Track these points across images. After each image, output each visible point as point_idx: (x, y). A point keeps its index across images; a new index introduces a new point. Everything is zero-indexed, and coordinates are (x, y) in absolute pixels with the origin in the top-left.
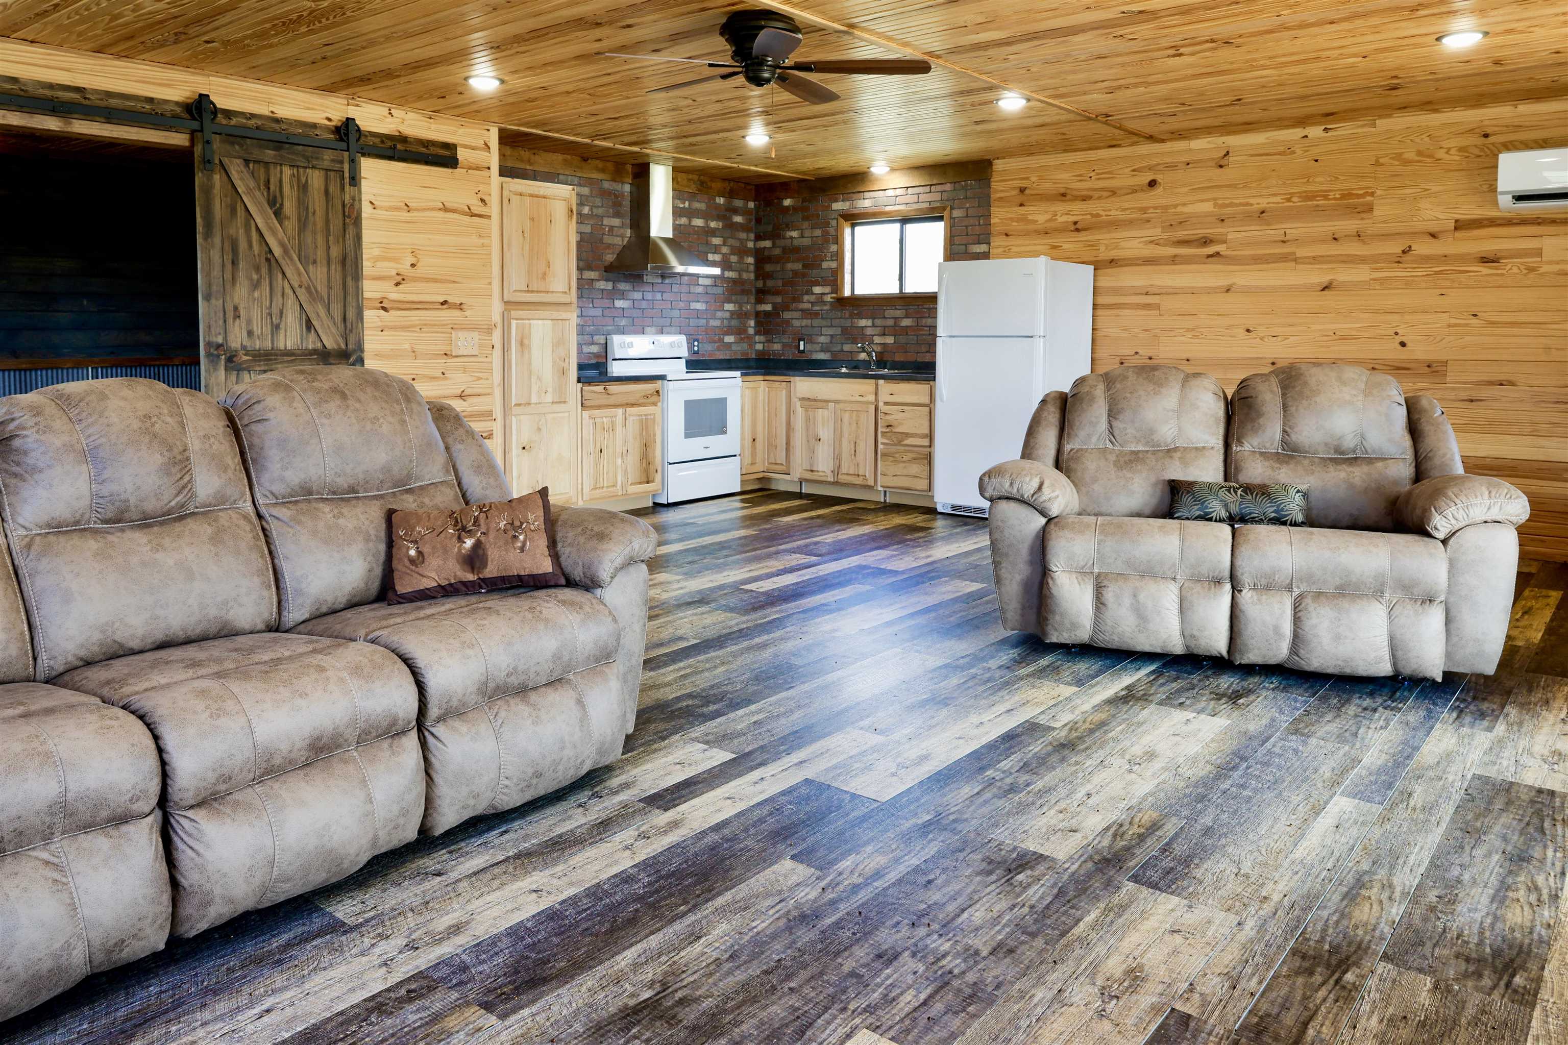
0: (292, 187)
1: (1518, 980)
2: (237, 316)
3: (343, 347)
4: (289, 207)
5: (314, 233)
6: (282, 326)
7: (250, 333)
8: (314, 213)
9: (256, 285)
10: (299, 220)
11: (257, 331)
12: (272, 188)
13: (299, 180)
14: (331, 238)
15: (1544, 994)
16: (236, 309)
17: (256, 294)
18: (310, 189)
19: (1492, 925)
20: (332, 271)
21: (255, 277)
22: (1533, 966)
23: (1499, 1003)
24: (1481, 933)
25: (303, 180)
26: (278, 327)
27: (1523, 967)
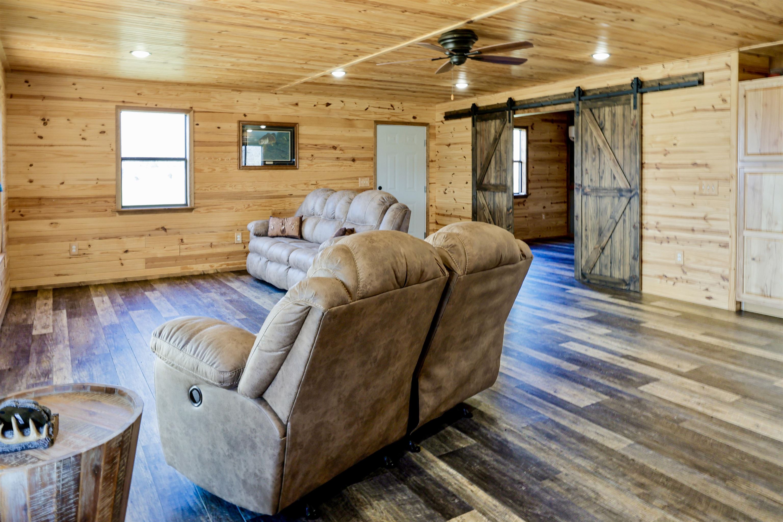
0: (609, 115)
1: (77, 362)
2: (587, 173)
3: (629, 187)
4: (608, 125)
5: (618, 134)
6: (604, 177)
7: (591, 180)
8: (618, 126)
9: (594, 160)
10: (611, 130)
11: (594, 179)
12: (601, 118)
13: (612, 112)
14: (625, 136)
15: (70, 362)
16: (586, 170)
17: (594, 163)
18: (616, 115)
19: (89, 369)
20: (626, 151)
21: (594, 156)
22: (74, 365)
23: (79, 356)
24: (91, 366)
25: (613, 111)
26: (602, 177)
27: (77, 365)
